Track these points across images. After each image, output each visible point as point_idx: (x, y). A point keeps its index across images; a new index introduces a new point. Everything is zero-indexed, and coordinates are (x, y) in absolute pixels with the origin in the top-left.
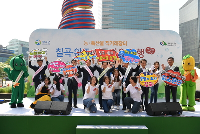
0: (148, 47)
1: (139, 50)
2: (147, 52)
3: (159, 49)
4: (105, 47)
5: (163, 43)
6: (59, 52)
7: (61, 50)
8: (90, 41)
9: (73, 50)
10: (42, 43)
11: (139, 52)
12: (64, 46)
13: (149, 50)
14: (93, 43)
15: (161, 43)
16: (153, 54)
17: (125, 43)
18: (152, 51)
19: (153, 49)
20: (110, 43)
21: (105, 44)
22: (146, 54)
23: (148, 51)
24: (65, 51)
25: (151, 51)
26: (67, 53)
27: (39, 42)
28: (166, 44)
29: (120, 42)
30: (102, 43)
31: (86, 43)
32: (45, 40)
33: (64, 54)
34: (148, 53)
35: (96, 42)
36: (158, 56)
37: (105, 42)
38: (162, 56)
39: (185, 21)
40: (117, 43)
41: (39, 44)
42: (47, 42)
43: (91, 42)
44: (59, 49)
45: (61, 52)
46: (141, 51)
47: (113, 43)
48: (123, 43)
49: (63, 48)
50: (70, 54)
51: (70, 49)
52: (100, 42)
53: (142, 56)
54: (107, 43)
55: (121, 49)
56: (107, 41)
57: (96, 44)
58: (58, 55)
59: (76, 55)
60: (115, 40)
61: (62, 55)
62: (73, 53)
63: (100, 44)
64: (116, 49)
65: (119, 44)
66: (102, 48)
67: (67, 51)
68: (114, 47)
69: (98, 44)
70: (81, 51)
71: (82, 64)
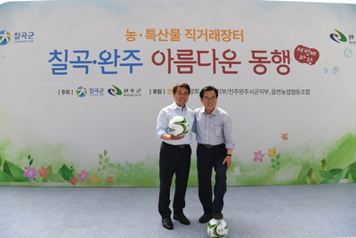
0: (301, 47)
1: (276, 53)
2: (297, 57)
4: (185, 43)
5: (338, 37)
6: (56, 61)
7: (62, 57)
8: (140, 30)
9: (94, 56)
10: (13, 38)
11: (277, 59)
12: (69, 44)
13: (304, 54)
14: (150, 34)
15: (331, 36)
16: (313, 63)
17: (239, 35)
18: (311, 56)
19: (313, 50)
20: (198, 34)
21: (182, 37)
22: (294, 63)
23: (301, 57)
24: (73, 57)
25: (307, 55)
27: (5, 36)
28: (344, 39)
29: (224, 31)
30: (175, 35)
31: (131, 36)
32: (20, 31)
33: (70, 66)
34: (302, 61)
35: (157, 32)
36: (326, 70)
37: (183, 32)
38: (336, 70)
40: (216, 35)
41: (5, 42)
42: (25, 35)
43: (144, 33)
44: (56, 53)
45: (63, 62)
46: (280, 57)
47: (206, 34)
48: (232, 35)
49: (66, 51)
50: (87, 67)
51: (87, 52)
52: (169, 31)
53: (283, 70)
54: (189, 35)
55: (229, 51)
56: (189, 31)
57: (157, 38)
58: (53, 70)
59: (103, 68)
60: (210, 26)
61: (66, 69)
62: (95, 62)
63: (169, 36)
64: (214, 50)
65: (221, 38)
66: (175, 47)
67: (79, 58)
68: (208, 45)
69: (163, 38)
70: (117, 57)
71: (119, 93)
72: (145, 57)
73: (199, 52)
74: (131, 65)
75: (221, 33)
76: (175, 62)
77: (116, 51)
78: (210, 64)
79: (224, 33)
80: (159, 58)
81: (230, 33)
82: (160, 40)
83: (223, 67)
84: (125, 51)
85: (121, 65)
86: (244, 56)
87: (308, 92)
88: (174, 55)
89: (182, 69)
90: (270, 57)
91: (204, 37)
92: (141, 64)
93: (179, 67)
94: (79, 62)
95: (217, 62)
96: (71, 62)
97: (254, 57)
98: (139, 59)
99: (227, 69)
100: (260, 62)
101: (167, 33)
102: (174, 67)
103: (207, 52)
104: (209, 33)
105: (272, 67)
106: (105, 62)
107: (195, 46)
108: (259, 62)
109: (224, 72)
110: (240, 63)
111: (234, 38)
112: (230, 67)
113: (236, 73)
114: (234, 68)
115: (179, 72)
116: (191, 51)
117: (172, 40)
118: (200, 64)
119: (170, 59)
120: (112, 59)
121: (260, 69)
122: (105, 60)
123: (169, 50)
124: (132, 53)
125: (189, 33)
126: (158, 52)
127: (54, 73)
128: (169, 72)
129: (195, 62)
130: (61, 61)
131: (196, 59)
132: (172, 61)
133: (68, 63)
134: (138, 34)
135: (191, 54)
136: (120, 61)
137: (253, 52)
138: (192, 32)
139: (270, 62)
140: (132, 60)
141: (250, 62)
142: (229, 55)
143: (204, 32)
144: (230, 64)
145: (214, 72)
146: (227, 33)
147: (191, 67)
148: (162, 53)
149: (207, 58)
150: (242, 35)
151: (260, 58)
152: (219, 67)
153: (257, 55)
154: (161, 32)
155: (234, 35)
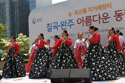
4: (89, 14)
6: (49, 27)
7: (50, 25)
12: (52, 21)
14: (76, 12)
17: (109, 5)
20: (93, 9)
21: (87, 11)
24: (53, 25)
29: (103, 5)
30: (85, 11)
31: (70, 14)
35: (78, 11)
37: (87, 9)
40: (100, 7)
43: (74, 12)
45: (51, 27)
47: (96, 8)
48: (106, 6)
49: (51, 23)
50: (57, 28)
51: (57, 23)
52: (82, 10)
54: (90, 10)
55: (105, 13)
56: (89, 8)
57: (78, 13)
58: (48, 30)
59: (62, 27)
61: (51, 29)
62: (60, 26)
63: (82, 12)
64: (99, 14)
65: (102, 8)
66: (85, 16)
67: (55, 25)
69: (80, 13)
70: (66, 23)
72: (75, 21)
73: (93, 16)
74: (70, 25)
75: (102, 6)
76: (85, 22)
77: (66, 21)
78: (98, 20)
79: (103, 6)
80: (79, 21)
81: (106, 5)
82: (80, 14)
83: (103, 21)
84: (68, 20)
85: (67, 26)
86: (112, 14)
88: (85, 19)
89: (88, 24)
90: (123, 12)
91: (95, 9)
92: (74, 24)
93: (86, 23)
94: (55, 26)
95: (100, 19)
96: (53, 27)
97: (116, 14)
98: (73, 23)
99: (105, 21)
100: (119, 15)
101: (82, 11)
102: (85, 23)
103: (97, 15)
104: (97, 7)
106: (63, 25)
107: (92, 14)
109: (104, 23)
110: (110, 18)
111: (107, 7)
112: (106, 20)
113: (108, 22)
114: (108, 20)
115: (87, 25)
116: (91, 16)
117: (83, 13)
118: (94, 21)
119: (83, 21)
120: (65, 24)
121: (119, 19)
122: (62, 25)
123: (83, 17)
124: (70, 20)
125: (90, 9)
126: (79, 19)
127: (48, 31)
128: (83, 26)
129: (92, 21)
130: (50, 27)
131: (92, 19)
132: (84, 22)
133: (52, 27)
134: (72, 13)
135: (91, 18)
136: (67, 24)
137: (116, 12)
138: (91, 9)
139: (123, 15)
140: (71, 23)
141: (114, 16)
142: (105, 15)
143: (95, 8)
144: (106, 19)
145: (100, 23)
146: (104, 6)
147: (91, 23)
148: (80, 19)
149: (96, 18)
150: (111, 5)
151: (119, 14)
152: (101, 21)
153: (117, 13)
154: (80, 11)
155: (107, 6)
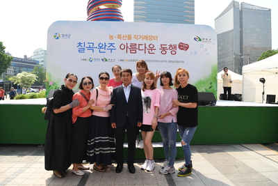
0: (181, 43)
1: (171, 46)
2: (179, 48)
3: (193, 45)
4: (133, 41)
5: (198, 39)
6: (80, 47)
7: (83, 45)
10: (61, 36)
11: (171, 48)
12: (86, 40)
13: (182, 46)
14: (119, 37)
15: (195, 39)
16: (186, 50)
17: (155, 38)
19: (187, 45)
20: (139, 37)
21: (133, 38)
22: (178, 50)
24: (87, 45)
25: (184, 47)
26: (89, 48)
27: (58, 36)
28: (200, 40)
29: (150, 36)
30: (130, 37)
31: (111, 37)
32: (65, 33)
33: (86, 49)
34: (181, 49)
35: (122, 36)
36: (192, 53)
37: (133, 36)
38: (196, 53)
39: (221, 32)
40: (146, 38)
41: (58, 38)
42: (66, 35)
43: (117, 36)
44: (80, 44)
45: (83, 47)
46: (173, 47)
49: (84, 43)
50: (93, 50)
51: (93, 43)
52: (127, 36)
53: (174, 53)
54: (135, 38)
55: (151, 44)
58: (79, 50)
59: (100, 50)
60: (144, 34)
61: (84, 50)
62: (96, 48)
63: (127, 38)
64: (145, 44)
65: (148, 39)
66: (129, 42)
67: (90, 46)
68: (143, 42)
70: (105, 46)
71: (106, 60)
72: (117, 46)
73: (139, 45)
74: (111, 49)
75: (148, 37)
77: (105, 43)
78: (143, 50)
80: (122, 47)
81: (152, 37)
82: (123, 39)
84: (109, 44)
85: (107, 49)
86: (157, 47)
87: (183, 62)
88: (129, 46)
90: (168, 47)
91: (141, 38)
92: (116, 49)
93: (131, 51)
95: (146, 49)
96: (86, 47)
97: (161, 47)
98: (115, 47)
99: (150, 52)
102: (129, 50)
103: (142, 45)
104: (143, 37)
105: (168, 51)
106: (101, 48)
107: (138, 42)
108: (163, 49)
110: (155, 49)
113: (154, 53)
114: (153, 51)
115: (131, 53)
116: (136, 44)
118: (139, 50)
121: (164, 52)
123: (127, 44)
124: (111, 44)
126: (122, 44)
127: (79, 52)
128: (127, 53)
129: (137, 49)
131: (138, 47)
132: (128, 48)
134: (114, 36)
136: (107, 47)
137: (161, 45)
138: (136, 36)
139: (168, 49)
140: (111, 47)
141: (160, 49)
142: (151, 46)
143: (141, 36)
145: (145, 53)
147: (136, 51)
148: (124, 45)
149: (142, 47)
150: (157, 38)
152: (147, 51)
153: (163, 46)
154: (124, 36)
